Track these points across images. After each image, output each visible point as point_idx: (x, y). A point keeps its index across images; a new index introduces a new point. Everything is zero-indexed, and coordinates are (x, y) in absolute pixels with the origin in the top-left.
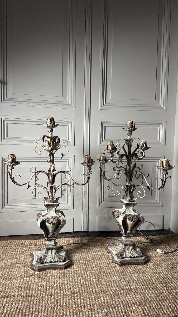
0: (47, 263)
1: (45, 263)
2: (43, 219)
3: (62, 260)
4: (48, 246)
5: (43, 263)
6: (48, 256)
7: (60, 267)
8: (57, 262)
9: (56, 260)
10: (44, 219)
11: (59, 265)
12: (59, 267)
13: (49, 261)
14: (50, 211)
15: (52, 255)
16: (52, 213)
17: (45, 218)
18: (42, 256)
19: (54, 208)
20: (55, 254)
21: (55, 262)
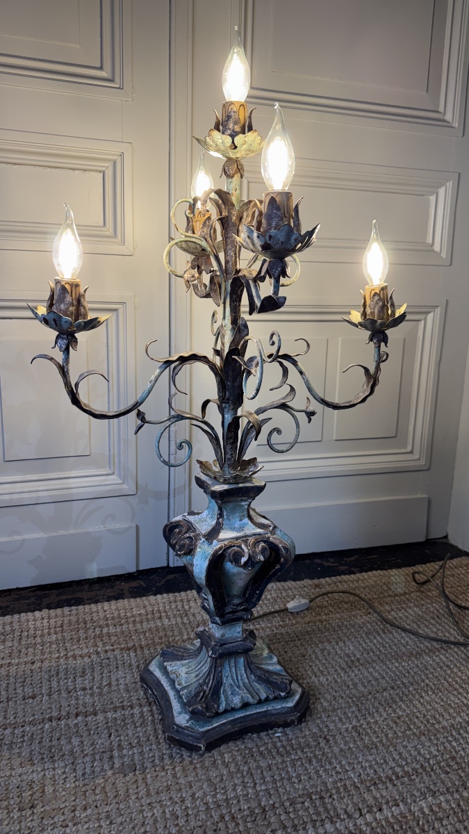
0: (233, 710)
1: (226, 711)
2: (216, 551)
3: (283, 694)
4: (222, 645)
5: (218, 715)
6: (227, 681)
7: (282, 719)
8: (267, 700)
9: (263, 696)
10: (220, 548)
11: (278, 713)
12: (276, 722)
13: (237, 701)
14: (228, 516)
15: (239, 678)
16: (238, 523)
17: (222, 544)
18: (201, 685)
19: (243, 503)
20: (249, 672)
21: (260, 702)
